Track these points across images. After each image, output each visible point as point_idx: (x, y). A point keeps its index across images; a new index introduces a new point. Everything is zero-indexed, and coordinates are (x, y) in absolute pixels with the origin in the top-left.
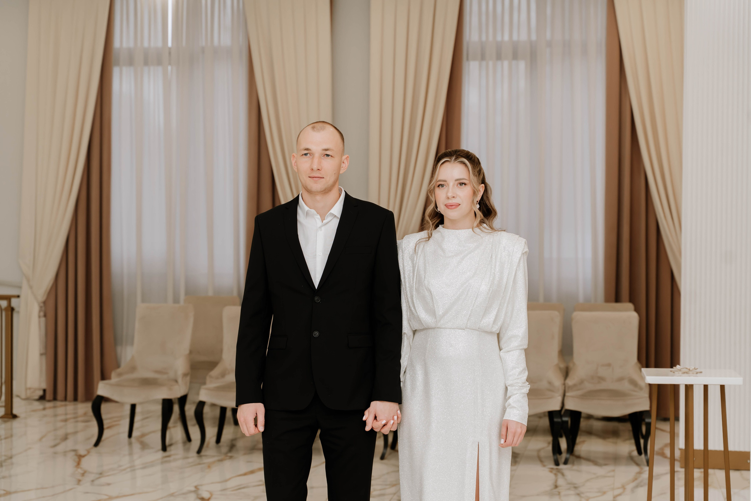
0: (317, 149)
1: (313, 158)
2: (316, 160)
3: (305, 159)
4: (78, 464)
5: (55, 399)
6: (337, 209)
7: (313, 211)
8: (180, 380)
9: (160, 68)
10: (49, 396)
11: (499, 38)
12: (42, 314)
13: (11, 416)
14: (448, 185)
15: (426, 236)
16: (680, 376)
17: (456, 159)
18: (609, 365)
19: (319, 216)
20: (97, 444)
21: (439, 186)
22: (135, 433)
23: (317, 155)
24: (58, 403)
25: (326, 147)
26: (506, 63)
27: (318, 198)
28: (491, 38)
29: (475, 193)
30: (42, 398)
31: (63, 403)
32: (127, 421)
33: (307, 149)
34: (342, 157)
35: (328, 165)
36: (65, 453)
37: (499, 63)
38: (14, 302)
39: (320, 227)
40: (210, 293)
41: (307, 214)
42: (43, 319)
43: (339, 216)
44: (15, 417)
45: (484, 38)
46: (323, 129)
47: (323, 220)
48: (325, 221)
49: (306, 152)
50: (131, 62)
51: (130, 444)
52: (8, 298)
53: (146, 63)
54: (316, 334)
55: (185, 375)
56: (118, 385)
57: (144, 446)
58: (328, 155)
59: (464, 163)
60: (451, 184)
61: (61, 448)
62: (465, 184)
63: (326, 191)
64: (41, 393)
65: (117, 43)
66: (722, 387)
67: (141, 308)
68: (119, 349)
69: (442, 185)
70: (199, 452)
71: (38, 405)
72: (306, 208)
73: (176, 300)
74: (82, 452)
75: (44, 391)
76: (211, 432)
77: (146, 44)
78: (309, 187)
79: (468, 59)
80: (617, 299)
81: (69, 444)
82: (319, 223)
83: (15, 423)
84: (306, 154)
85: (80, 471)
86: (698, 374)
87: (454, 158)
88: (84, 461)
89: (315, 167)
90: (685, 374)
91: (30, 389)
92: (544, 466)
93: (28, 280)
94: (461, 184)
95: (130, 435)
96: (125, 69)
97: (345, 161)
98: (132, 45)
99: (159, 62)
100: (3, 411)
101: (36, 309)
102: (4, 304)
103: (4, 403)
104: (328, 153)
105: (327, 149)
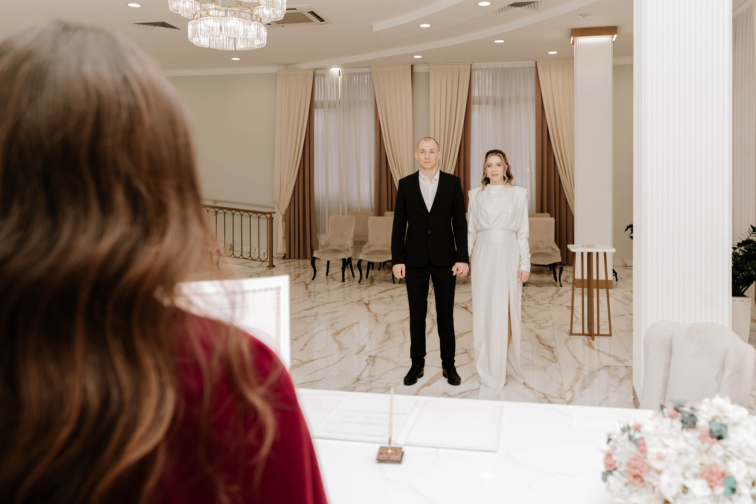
0: (427, 149)
1: (426, 154)
2: (427, 155)
3: (422, 154)
4: (307, 288)
5: (290, 258)
6: (437, 177)
7: (427, 177)
8: (350, 250)
9: (335, 110)
10: (287, 256)
11: (487, 95)
12: (284, 220)
13: (272, 266)
14: (493, 166)
15: (482, 189)
16: (586, 248)
17: (496, 154)
18: (542, 241)
19: (429, 180)
20: (313, 279)
21: (488, 166)
22: (329, 274)
23: (428, 152)
24: (291, 260)
25: (431, 148)
27: (428, 171)
28: (484, 95)
29: (504, 169)
30: (284, 258)
31: (294, 260)
32: (326, 267)
33: (423, 150)
34: (438, 153)
35: (433, 157)
36: (299, 283)
37: (487, 106)
38: (273, 215)
39: (430, 185)
40: (359, 210)
41: (424, 179)
42: (284, 222)
43: (438, 180)
44: (274, 266)
45: (480, 95)
46: (429, 140)
47: (431, 182)
48: (432, 182)
49: (422, 151)
50: (322, 107)
51: (327, 279)
52: (270, 213)
53: (329, 108)
54: (429, 232)
55: (352, 248)
56: (323, 252)
57: (334, 280)
58: (432, 152)
59: (499, 156)
60: (494, 166)
61: (297, 281)
62: (500, 165)
63: (432, 168)
64: (284, 255)
65: (316, 99)
66: (605, 253)
67: (331, 218)
68: (318, 235)
69: (490, 166)
70: (359, 282)
71: (282, 261)
72: (423, 176)
73: (344, 214)
74: (308, 283)
75: (285, 254)
76: (364, 272)
77: (329, 99)
78: (424, 167)
79: (473, 104)
80: (542, 212)
81: (301, 279)
82: (429, 183)
83: (274, 269)
84: (422, 152)
85: (308, 291)
86: (594, 247)
87: (494, 154)
88: (309, 286)
89: (427, 157)
90: (588, 247)
91: (279, 253)
93: (277, 205)
94: (499, 165)
95: (327, 275)
96: (319, 110)
97: (439, 155)
98: (323, 99)
99: (335, 108)
100: (268, 264)
101: (281, 218)
102: (268, 216)
103: (268, 260)
104: (432, 151)
105: (432, 150)
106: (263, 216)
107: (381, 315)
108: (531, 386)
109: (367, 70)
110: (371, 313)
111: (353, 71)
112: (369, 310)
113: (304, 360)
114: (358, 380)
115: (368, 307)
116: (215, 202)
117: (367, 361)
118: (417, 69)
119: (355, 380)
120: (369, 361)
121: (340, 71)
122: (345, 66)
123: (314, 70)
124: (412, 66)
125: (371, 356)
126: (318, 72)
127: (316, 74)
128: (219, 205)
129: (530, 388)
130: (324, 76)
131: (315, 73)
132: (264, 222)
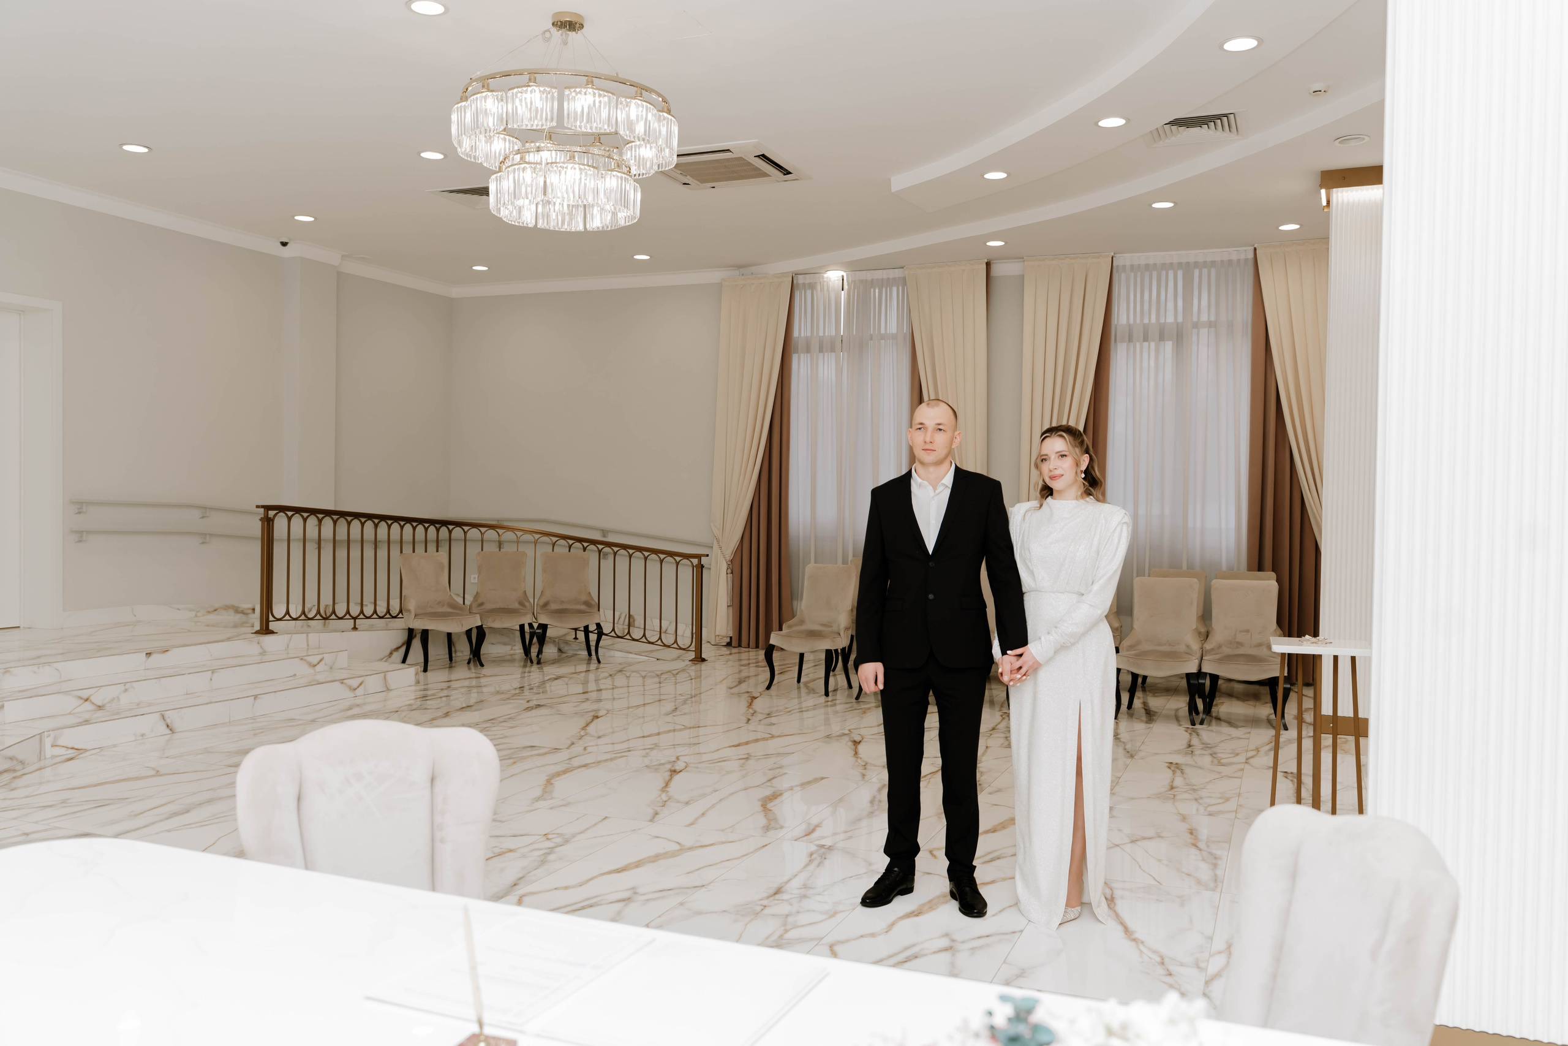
0: (930, 423)
1: (926, 432)
2: (929, 434)
3: (919, 433)
4: (751, 705)
5: (740, 646)
6: (949, 479)
7: (926, 483)
8: (842, 633)
9: (833, 354)
10: (734, 644)
11: (1146, 321)
12: (729, 571)
13: (700, 659)
14: (1052, 459)
15: (1035, 506)
17: (1055, 433)
18: (1248, 631)
19: (931, 487)
20: (768, 688)
21: (1042, 460)
22: (802, 680)
23: (930, 429)
24: (742, 650)
25: (938, 422)
26: (1153, 344)
27: (932, 469)
28: (1138, 321)
29: (1077, 464)
30: (729, 644)
31: (747, 650)
32: (797, 668)
33: (921, 424)
34: (954, 432)
35: (941, 439)
36: (739, 694)
37: (1146, 344)
38: (704, 560)
39: (933, 497)
41: (921, 486)
42: (730, 576)
43: (950, 486)
44: (704, 660)
45: (1132, 322)
46: (937, 405)
47: (935, 490)
48: (937, 492)
49: (920, 426)
50: (808, 350)
51: (799, 688)
52: (699, 557)
53: (821, 350)
54: (931, 597)
55: (847, 629)
56: (788, 636)
57: (811, 691)
58: (940, 430)
59: (1061, 436)
61: (735, 690)
62: (1066, 456)
63: (939, 463)
64: (728, 640)
65: (796, 333)
66: (1353, 659)
67: (810, 569)
68: (795, 603)
69: (1047, 460)
70: (857, 698)
71: (725, 651)
72: (919, 480)
73: (845, 562)
74: (755, 694)
75: (731, 638)
77: (821, 334)
78: (923, 459)
79: (1115, 341)
80: (1259, 567)
81: (744, 687)
82: (932, 493)
83: (704, 666)
84: (920, 429)
85: (751, 711)
86: (1328, 645)
88: (756, 702)
89: (928, 440)
90: (1315, 644)
91: (718, 636)
92: (1180, 725)
93: (718, 542)
94: (1061, 456)
95: (799, 681)
96: (802, 355)
97: (958, 437)
98: (809, 334)
99: (833, 350)
100: (692, 655)
101: (724, 566)
102: (695, 561)
103: (693, 648)
104: (941, 427)
105: (939, 424)
106: (685, 561)
107: (876, 766)
108: (1137, 935)
109: (897, 273)
110: (857, 761)
111: (868, 276)
112: (856, 753)
113: (688, 843)
114: (778, 891)
115: (856, 748)
116: (604, 532)
117: (811, 854)
118: (998, 270)
119: (772, 891)
120: (814, 856)
121: (843, 276)
122: (853, 266)
123: (794, 275)
124: (988, 264)
125: (822, 846)
126: (800, 280)
127: (798, 284)
128: (611, 539)
129: (1134, 940)
130: (812, 287)
131: (795, 282)
132: (686, 573)
